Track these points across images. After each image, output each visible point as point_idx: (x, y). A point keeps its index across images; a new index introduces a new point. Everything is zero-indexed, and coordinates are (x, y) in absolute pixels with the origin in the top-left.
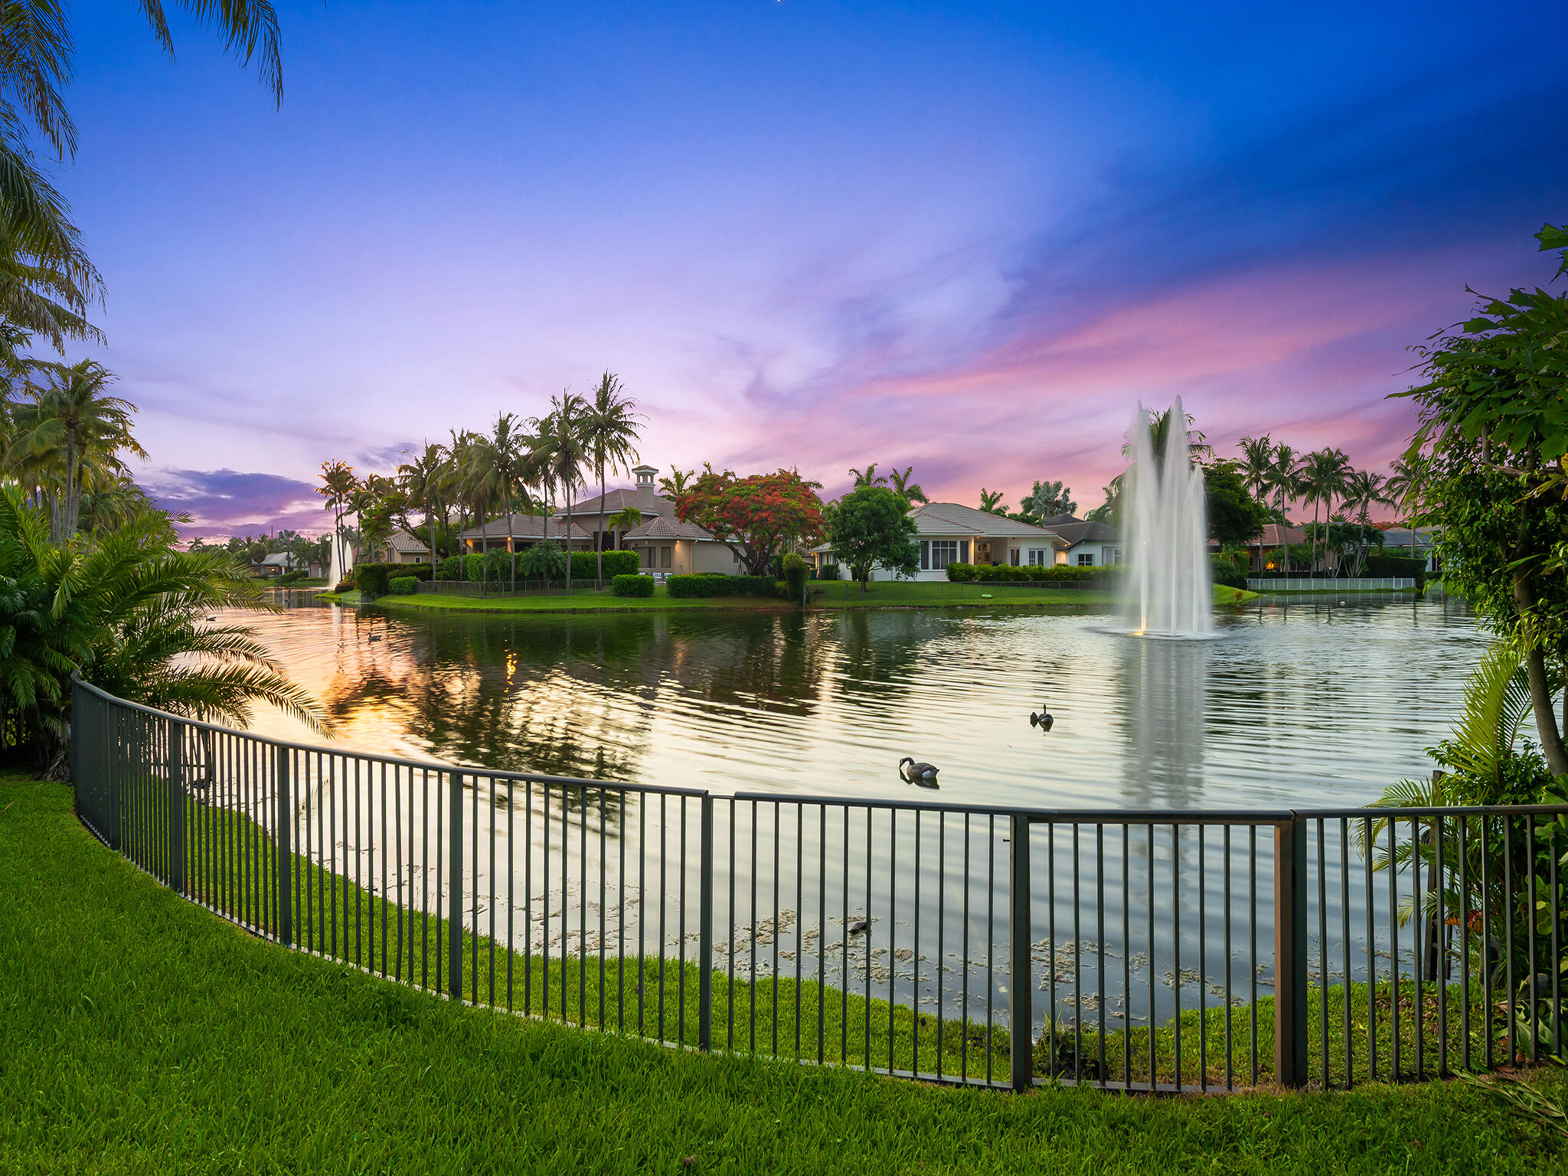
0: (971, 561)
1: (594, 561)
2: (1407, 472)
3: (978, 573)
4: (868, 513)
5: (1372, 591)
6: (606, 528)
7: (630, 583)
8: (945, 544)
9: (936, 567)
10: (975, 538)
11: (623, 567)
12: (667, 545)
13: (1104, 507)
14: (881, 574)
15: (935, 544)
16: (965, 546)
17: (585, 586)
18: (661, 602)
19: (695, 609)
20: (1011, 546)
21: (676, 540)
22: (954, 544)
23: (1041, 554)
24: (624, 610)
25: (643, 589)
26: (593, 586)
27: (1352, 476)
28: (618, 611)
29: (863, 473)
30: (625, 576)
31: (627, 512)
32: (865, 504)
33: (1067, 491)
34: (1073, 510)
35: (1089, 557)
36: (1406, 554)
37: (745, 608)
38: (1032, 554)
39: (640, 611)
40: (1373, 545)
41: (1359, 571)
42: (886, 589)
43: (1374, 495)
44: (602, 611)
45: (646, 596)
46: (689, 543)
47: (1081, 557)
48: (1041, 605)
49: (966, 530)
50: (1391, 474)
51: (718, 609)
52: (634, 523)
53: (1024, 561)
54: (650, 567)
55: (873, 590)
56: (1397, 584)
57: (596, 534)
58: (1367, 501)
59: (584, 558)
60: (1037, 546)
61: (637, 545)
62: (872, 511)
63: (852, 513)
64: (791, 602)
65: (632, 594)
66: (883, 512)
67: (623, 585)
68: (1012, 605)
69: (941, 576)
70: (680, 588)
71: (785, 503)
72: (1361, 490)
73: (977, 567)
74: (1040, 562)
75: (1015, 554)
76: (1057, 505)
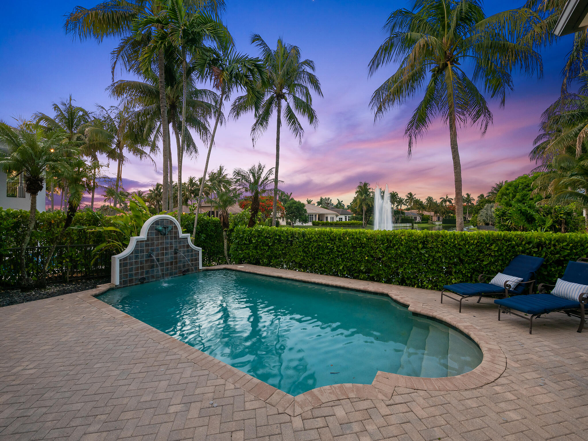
0: (317, 220)
2: (409, 198)
4: (296, 207)
6: (213, 210)
8: (310, 215)
9: (309, 221)
10: (317, 214)
13: (338, 204)
14: (298, 224)
16: (316, 216)
20: (326, 216)
22: (313, 215)
23: (333, 218)
27: (399, 198)
32: (295, 205)
33: (331, 200)
35: (342, 218)
36: (409, 217)
38: (331, 218)
40: (403, 215)
41: (400, 222)
43: (403, 203)
47: (340, 218)
49: (314, 211)
50: (406, 198)
53: (329, 220)
56: (408, 225)
57: (210, 212)
58: (402, 205)
60: (332, 216)
63: (292, 207)
66: (299, 207)
69: (311, 224)
72: (400, 202)
73: (320, 222)
74: (333, 220)
75: (327, 218)
76: (329, 204)
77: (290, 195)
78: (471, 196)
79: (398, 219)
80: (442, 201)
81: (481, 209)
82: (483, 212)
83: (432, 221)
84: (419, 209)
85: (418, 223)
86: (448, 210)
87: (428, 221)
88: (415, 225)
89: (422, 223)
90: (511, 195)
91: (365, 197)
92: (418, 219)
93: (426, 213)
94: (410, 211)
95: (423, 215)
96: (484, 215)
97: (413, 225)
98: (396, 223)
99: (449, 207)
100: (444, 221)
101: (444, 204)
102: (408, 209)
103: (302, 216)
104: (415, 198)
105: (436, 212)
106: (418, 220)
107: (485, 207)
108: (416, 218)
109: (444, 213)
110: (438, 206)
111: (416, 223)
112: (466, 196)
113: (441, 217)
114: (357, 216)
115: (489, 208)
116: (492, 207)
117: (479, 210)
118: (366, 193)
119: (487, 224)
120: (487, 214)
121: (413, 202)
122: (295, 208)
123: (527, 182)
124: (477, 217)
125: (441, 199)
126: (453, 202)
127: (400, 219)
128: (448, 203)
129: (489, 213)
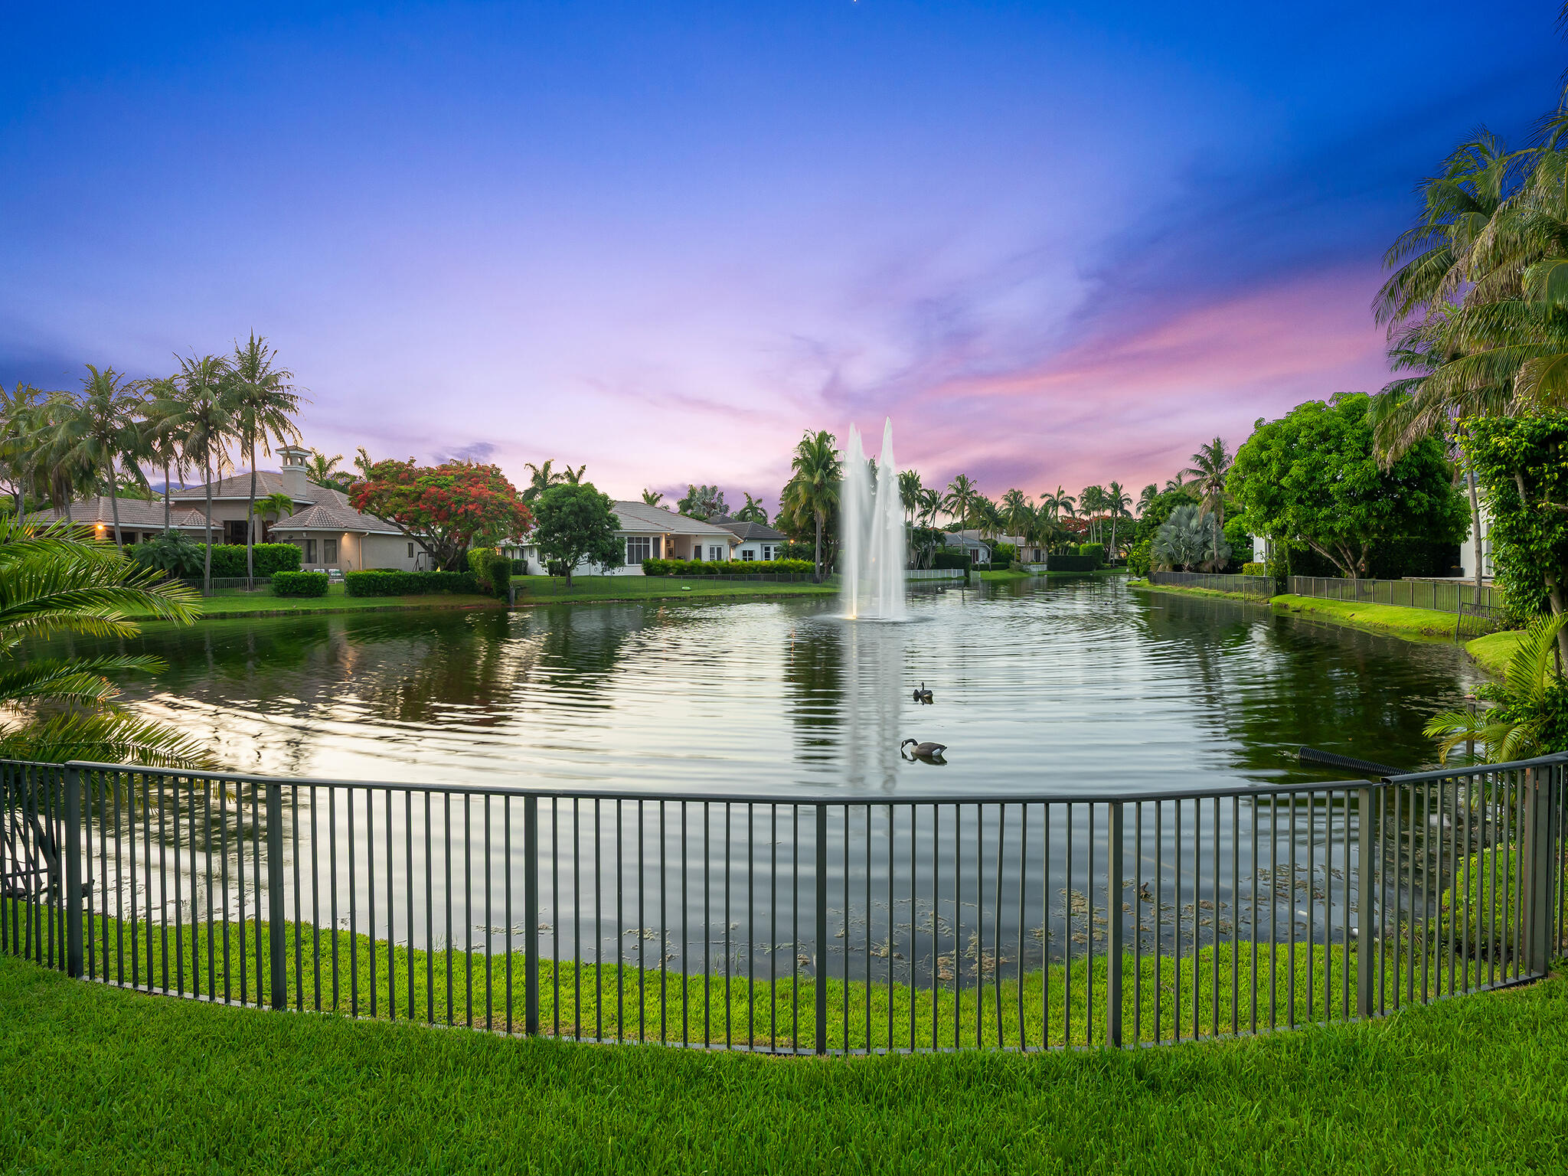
0: (663, 556)
1: (242, 557)
2: (958, 491)
3: (673, 567)
4: (576, 509)
5: (939, 579)
7: (296, 581)
8: (639, 540)
9: (631, 562)
10: (666, 535)
11: (280, 562)
12: (332, 539)
13: (745, 509)
14: (585, 569)
15: (630, 540)
16: (657, 541)
17: (232, 585)
18: (339, 602)
19: (386, 609)
20: (695, 542)
21: (342, 533)
22: (647, 540)
23: (719, 550)
24: (292, 613)
25: (315, 588)
26: (245, 584)
27: (926, 491)
28: (285, 614)
29: (540, 468)
30: (286, 573)
31: (274, 499)
32: (573, 499)
33: (722, 494)
34: (726, 512)
35: (751, 553)
36: (958, 551)
37: (445, 606)
38: (712, 550)
39: (315, 612)
40: (939, 544)
41: (931, 564)
42: (590, 584)
43: (939, 508)
44: (262, 614)
45: (319, 596)
46: (358, 535)
47: (744, 553)
48: (734, 596)
49: (658, 528)
50: (949, 491)
51: (414, 609)
52: (283, 512)
53: (706, 557)
54: (310, 562)
55: (578, 585)
56: (955, 573)
57: (225, 523)
58: (935, 512)
59: (225, 552)
60: (716, 543)
61: (291, 536)
62: (580, 507)
63: (559, 508)
64: (497, 598)
65: (298, 594)
66: (591, 508)
67: (288, 581)
68: (709, 596)
69: (637, 570)
70: (360, 586)
71: (492, 497)
72: (931, 504)
73: (671, 562)
74: (719, 558)
75: (698, 550)
76: (713, 506)
77: (580, 473)
78: (1123, 492)
79: (926, 555)
80: (1047, 503)
81: (1159, 524)
82: (1166, 532)
83: (1018, 561)
84: (984, 525)
85: (984, 568)
86: (1062, 531)
87: (1008, 562)
88: (972, 573)
89: (994, 568)
90: (1275, 468)
91: (822, 477)
92: (983, 557)
93: (1004, 540)
94: (960, 533)
95: (995, 544)
96: (1171, 539)
97: (967, 574)
98: (921, 568)
99: (1067, 522)
100: (1054, 563)
101: (1051, 513)
102: (954, 528)
103: (599, 542)
104: (975, 492)
105: (1031, 537)
106: (981, 559)
107: (1173, 515)
108: (975, 553)
109: (1053, 539)
110: (1036, 519)
111: (976, 568)
112: (1110, 491)
113: (1043, 551)
114: (798, 544)
115: (1184, 518)
116: (1191, 516)
117: (1153, 526)
118: (825, 467)
119: (1178, 568)
120: (1178, 537)
121: (970, 505)
122: (571, 512)
123: (1326, 423)
124: (1148, 547)
125: (1043, 496)
126: (1076, 506)
127: (931, 557)
128: (1062, 512)
129: (1185, 534)
